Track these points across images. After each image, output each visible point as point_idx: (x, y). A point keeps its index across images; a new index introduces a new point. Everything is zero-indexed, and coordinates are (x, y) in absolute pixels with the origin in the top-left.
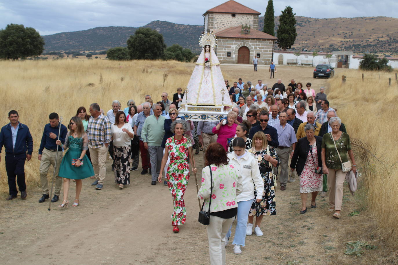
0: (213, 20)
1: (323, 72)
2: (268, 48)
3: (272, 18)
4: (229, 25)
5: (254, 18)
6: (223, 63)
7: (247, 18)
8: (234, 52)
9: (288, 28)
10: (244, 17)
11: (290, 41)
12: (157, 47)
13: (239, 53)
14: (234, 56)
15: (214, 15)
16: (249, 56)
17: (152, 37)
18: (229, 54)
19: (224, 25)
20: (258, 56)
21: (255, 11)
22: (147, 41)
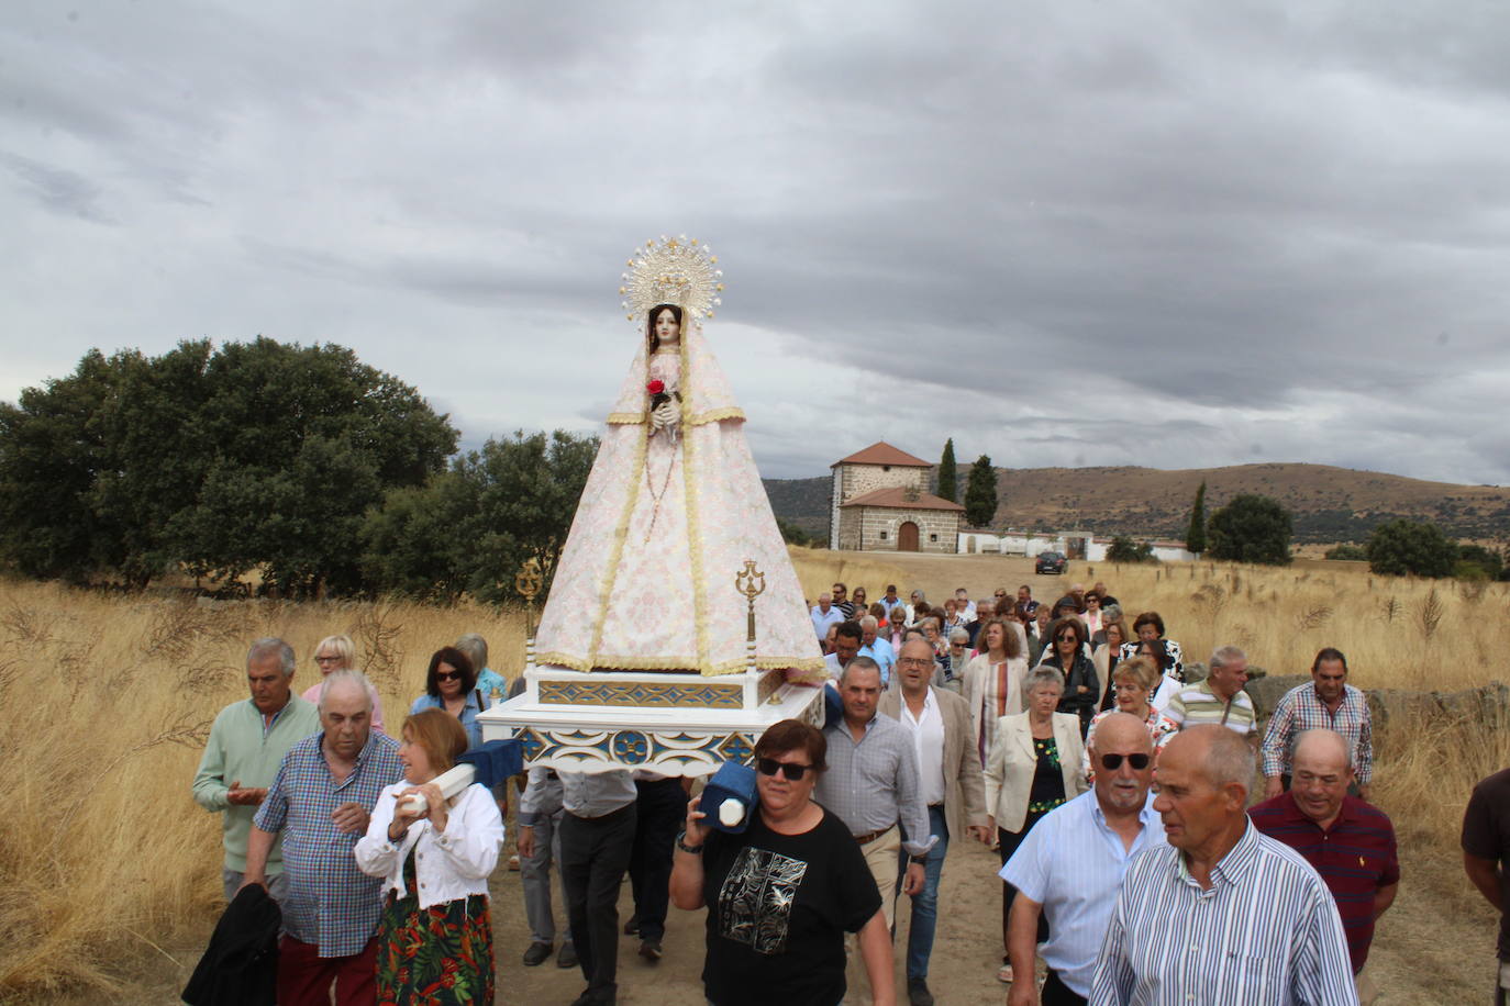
0: (850, 477)
1: (1051, 564)
2: (951, 526)
3: (953, 474)
4: (879, 485)
5: (922, 474)
6: (874, 549)
7: (908, 472)
8: (892, 531)
9: (983, 491)
10: (905, 473)
11: (987, 514)
13: (900, 534)
14: (893, 538)
15: (853, 468)
16: (918, 539)
18: (884, 535)
19: (869, 485)
20: (934, 539)
21: (919, 460)
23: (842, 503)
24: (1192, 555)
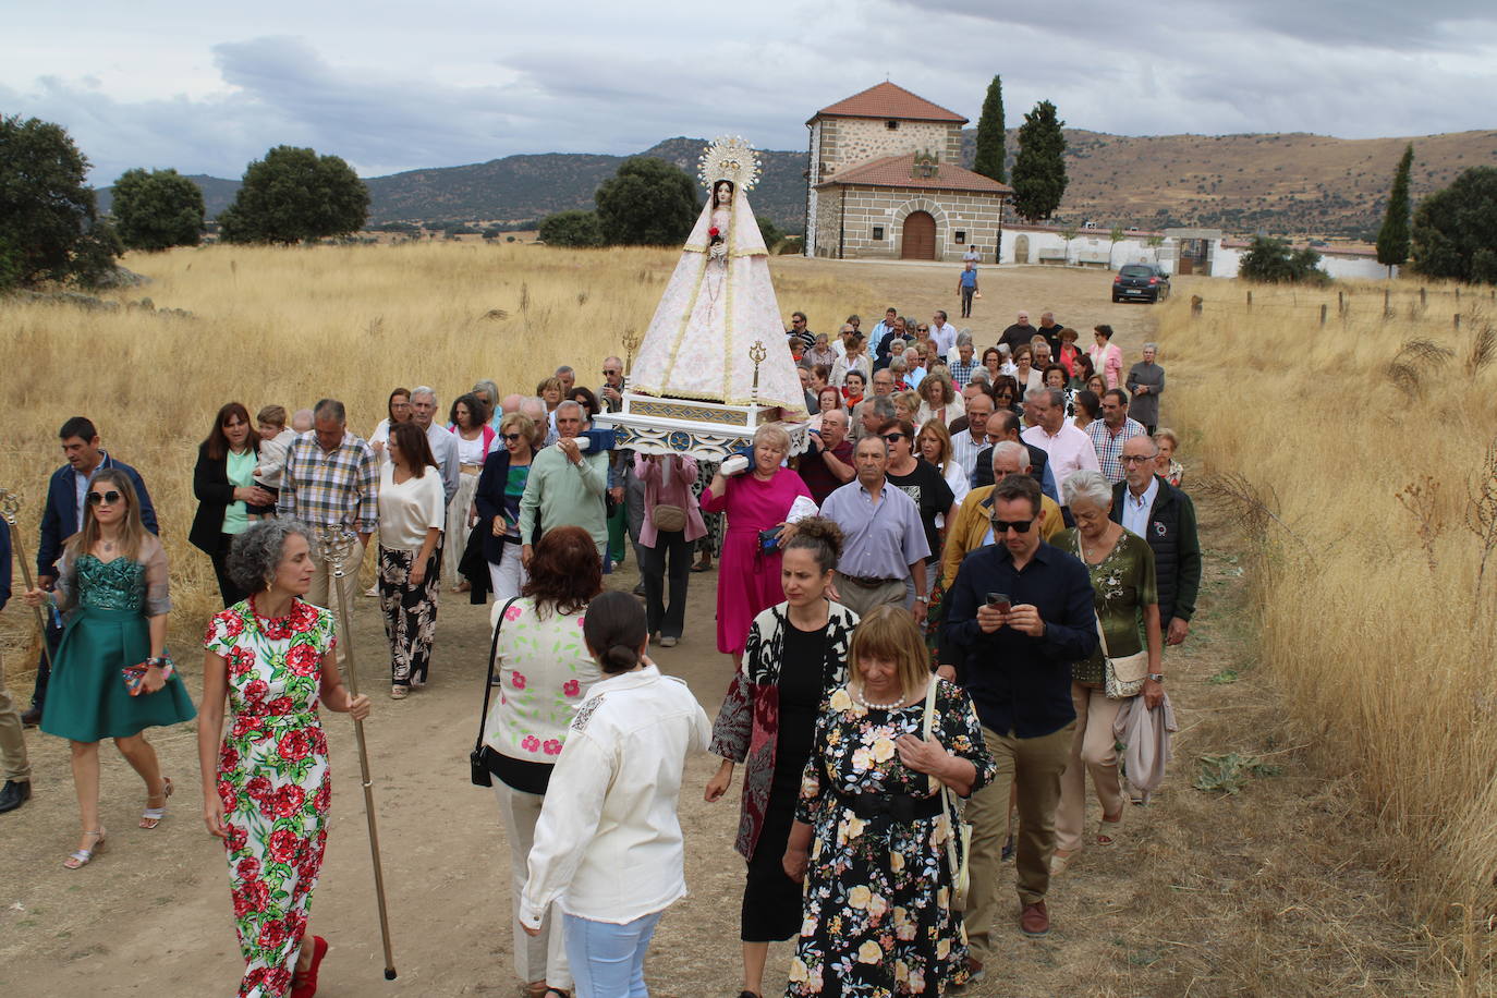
0: (834, 138)
1: (1139, 285)
2: (988, 218)
3: (999, 133)
4: (880, 151)
5: (949, 133)
6: (862, 256)
7: (927, 130)
8: (891, 225)
9: (1042, 161)
10: (922, 131)
11: (1048, 199)
12: (679, 213)
13: (904, 231)
14: (893, 238)
15: (839, 124)
16: (934, 239)
17: (666, 182)
18: (878, 233)
19: (864, 151)
20: (960, 240)
21: (952, 113)
22: (651, 193)
23: (820, 180)
24: (1384, 268)
